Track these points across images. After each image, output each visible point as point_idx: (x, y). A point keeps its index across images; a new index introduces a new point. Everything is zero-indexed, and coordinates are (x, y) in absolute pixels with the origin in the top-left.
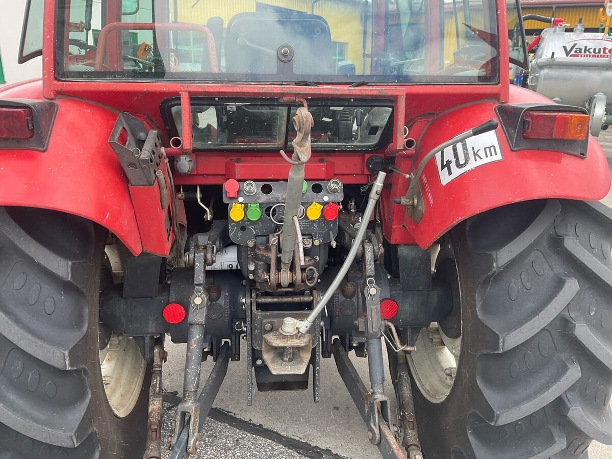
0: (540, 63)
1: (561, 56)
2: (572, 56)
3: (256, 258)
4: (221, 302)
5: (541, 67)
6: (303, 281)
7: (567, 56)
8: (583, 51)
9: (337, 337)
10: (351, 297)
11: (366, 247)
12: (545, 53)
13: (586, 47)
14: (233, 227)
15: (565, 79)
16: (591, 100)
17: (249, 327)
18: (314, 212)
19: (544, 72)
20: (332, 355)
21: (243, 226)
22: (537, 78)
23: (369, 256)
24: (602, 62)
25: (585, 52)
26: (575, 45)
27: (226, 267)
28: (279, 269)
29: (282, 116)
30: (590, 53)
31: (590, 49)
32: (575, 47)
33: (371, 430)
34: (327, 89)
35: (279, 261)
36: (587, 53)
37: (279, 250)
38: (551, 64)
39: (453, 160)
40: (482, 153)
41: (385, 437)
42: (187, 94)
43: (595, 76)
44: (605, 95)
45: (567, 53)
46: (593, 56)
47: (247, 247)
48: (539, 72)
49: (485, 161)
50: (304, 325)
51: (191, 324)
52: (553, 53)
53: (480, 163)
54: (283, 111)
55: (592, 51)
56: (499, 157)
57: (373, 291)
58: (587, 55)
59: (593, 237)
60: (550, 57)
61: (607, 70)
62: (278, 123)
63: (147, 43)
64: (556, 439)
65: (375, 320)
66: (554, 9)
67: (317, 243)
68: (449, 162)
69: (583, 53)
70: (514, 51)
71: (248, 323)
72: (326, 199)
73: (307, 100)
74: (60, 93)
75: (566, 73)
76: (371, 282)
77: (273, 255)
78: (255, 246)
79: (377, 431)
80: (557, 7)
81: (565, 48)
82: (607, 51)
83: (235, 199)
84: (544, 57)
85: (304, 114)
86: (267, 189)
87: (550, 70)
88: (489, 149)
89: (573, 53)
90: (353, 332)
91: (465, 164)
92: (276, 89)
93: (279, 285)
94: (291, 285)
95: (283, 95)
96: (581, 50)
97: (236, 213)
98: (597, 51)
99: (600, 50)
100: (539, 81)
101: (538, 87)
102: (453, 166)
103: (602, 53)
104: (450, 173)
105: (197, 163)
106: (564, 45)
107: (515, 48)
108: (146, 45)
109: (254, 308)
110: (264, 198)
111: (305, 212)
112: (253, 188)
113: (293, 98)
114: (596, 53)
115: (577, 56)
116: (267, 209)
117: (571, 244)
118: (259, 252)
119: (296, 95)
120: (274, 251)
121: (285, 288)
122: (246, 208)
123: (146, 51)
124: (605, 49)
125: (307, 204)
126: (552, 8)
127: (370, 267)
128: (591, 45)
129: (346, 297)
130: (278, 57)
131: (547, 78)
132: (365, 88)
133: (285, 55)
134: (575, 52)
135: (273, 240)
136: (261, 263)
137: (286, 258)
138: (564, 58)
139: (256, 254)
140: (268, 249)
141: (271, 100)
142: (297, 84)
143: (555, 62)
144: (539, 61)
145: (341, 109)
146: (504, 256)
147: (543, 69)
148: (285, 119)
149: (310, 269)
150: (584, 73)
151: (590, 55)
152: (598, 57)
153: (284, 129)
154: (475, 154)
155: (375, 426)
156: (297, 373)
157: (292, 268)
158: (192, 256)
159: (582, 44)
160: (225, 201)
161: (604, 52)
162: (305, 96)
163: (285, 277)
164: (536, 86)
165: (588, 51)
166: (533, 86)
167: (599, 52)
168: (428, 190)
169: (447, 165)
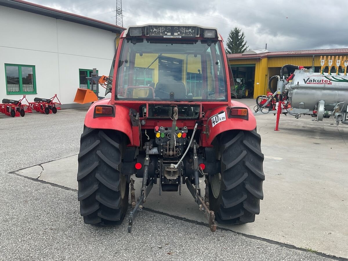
0: (292, 86)
1: (302, 83)
2: (308, 83)
3: (163, 148)
4: (152, 164)
5: (293, 88)
6: (176, 155)
7: (305, 83)
8: (313, 81)
9: (187, 177)
10: (191, 163)
11: (194, 145)
12: (295, 82)
13: (314, 79)
14: (157, 139)
15: (305, 94)
16: (318, 104)
17: (160, 169)
18: (180, 135)
19: (295, 90)
20: (186, 183)
21: (160, 139)
22: (292, 93)
23: (195, 148)
24: (321, 86)
25: (314, 82)
26: (309, 78)
27: (153, 153)
28: (169, 151)
29: (171, 109)
30: (316, 82)
31: (316, 80)
32: (309, 79)
33: (196, 198)
34: (182, 103)
35: (169, 148)
36: (315, 82)
37: (170, 146)
38: (298, 87)
39: (215, 121)
40: (221, 119)
41: (199, 198)
42: (148, 104)
43: (319, 93)
44: (324, 101)
45: (305, 82)
46: (317, 84)
47: (161, 145)
48: (293, 91)
49: (222, 121)
50: (176, 166)
51: (145, 166)
52: (298, 82)
53: (221, 121)
54: (172, 108)
55: (317, 81)
56: (225, 120)
57: (196, 157)
58: (315, 83)
59: (253, 141)
60: (297, 84)
61: (324, 90)
62: (170, 111)
63: (105, 76)
64: (244, 195)
65: (196, 166)
66: (313, 57)
67: (180, 144)
68: (214, 121)
69: (312, 82)
70: (281, 81)
71: (160, 168)
72: (183, 132)
73: (177, 105)
74: (116, 104)
75: (305, 91)
76: (195, 155)
77: (168, 147)
78: (163, 145)
79: (197, 198)
80: (315, 56)
81: (304, 80)
82: (324, 81)
83: (158, 131)
84: (294, 84)
85: (176, 109)
86: (166, 129)
87: (297, 90)
88: (223, 118)
89: (308, 82)
90: (192, 175)
91: (217, 122)
92: (169, 103)
93: (169, 156)
94: (173, 155)
95: (171, 104)
96: (311, 80)
97: (158, 135)
98: (319, 81)
99: (320, 81)
100: (293, 95)
101: (293, 97)
102: (215, 122)
103: (321, 82)
104: (214, 124)
105: (146, 122)
106: (304, 78)
107: (282, 80)
108: (105, 77)
109: (162, 163)
110: (166, 131)
111: (177, 135)
112: (162, 128)
113: (174, 105)
114: (319, 82)
115: (310, 83)
116: (166, 135)
117: (245, 142)
118: (164, 146)
119: (175, 104)
120: (168, 146)
121: (171, 156)
122: (160, 134)
123: (105, 80)
124: (323, 80)
125: (177, 133)
126: (312, 56)
127: (195, 151)
128: (316, 78)
129: (189, 163)
130: (170, 95)
131: (296, 93)
132: (192, 102)
133: (172, 94)
134: (309, 81)
135: (168, 142)
136: (165, 149)
137: (171, 147)
138: (304, 84)
139: (163, 147)
140: (166, 145)
141: (168, 105)
142: (175, 101)
143: (299, 86)
144: (292, 85)
145: (187, 107)
146: (228, 145)
147: (294, 89)
148: (172, 110)
149: (178, 151)
150: (314, 91)
151: (316, 83)
152: (320, 84)
153: (171, 113)
154: (220, 119)
155: (196, 196)
156: (174, 178)
157: (173, 151)
158: (145, 147)
159: (312, 78)
160: (155, 132)
161: (322, 82)
162: (177, 104)
163: (171, 153)
164: (292, 97)
165: (315, 81)
166: (291, 97)
167: (320, 82)
168: (210, 129)
169: (214, 122)
